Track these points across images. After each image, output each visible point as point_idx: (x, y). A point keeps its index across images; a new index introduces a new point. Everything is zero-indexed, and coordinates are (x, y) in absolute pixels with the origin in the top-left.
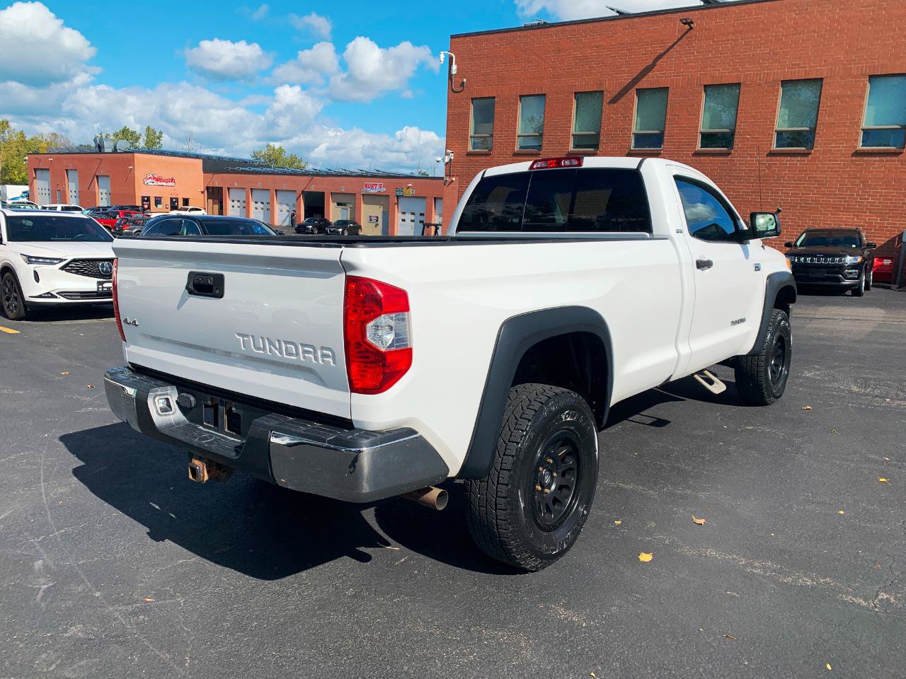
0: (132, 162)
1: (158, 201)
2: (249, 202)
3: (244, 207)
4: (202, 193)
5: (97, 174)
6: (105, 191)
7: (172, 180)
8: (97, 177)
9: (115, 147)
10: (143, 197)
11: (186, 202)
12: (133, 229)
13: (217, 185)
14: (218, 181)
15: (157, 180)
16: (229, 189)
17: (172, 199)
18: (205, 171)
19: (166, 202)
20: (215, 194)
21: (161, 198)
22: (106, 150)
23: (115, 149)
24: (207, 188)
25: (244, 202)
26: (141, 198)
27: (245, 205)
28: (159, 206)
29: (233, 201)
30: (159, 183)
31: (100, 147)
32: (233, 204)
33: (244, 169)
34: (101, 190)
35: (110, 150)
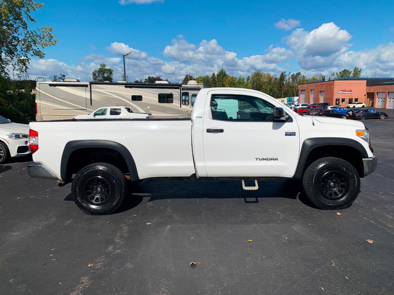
0: (333, 84)
1: (343, 100)
2: (386, 99)
3: (384, 101)
4: (365, 95)
5: (321, 91)
6: (323, 97)
7: (351, 91)
8: (321, 92)
9: (330, 79)
10: (337, 99)
11: (356, 100)
12: (313, 113)
13: (372, 91)
14: (372, 89)
15: (343, 91)
16: (377, 93)
17: (349, 99)
18: (367, 85)
19: (347, 100)
20: (371, 96)
21: (344, 99)
22: (326, 80)
23: (330, 80)
24: (368, 93)
25: (384, 99)
26: (335, 100)
27: (384, 100)
28: (343, 102)
29: (379, 98)
30: (344, 93)
31: (324, 79)
32: (379, 100)
33: (388, 83)
34: (321, 97)
35: (327, 80)
